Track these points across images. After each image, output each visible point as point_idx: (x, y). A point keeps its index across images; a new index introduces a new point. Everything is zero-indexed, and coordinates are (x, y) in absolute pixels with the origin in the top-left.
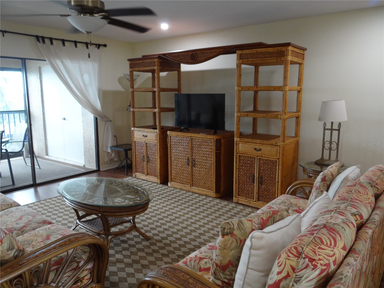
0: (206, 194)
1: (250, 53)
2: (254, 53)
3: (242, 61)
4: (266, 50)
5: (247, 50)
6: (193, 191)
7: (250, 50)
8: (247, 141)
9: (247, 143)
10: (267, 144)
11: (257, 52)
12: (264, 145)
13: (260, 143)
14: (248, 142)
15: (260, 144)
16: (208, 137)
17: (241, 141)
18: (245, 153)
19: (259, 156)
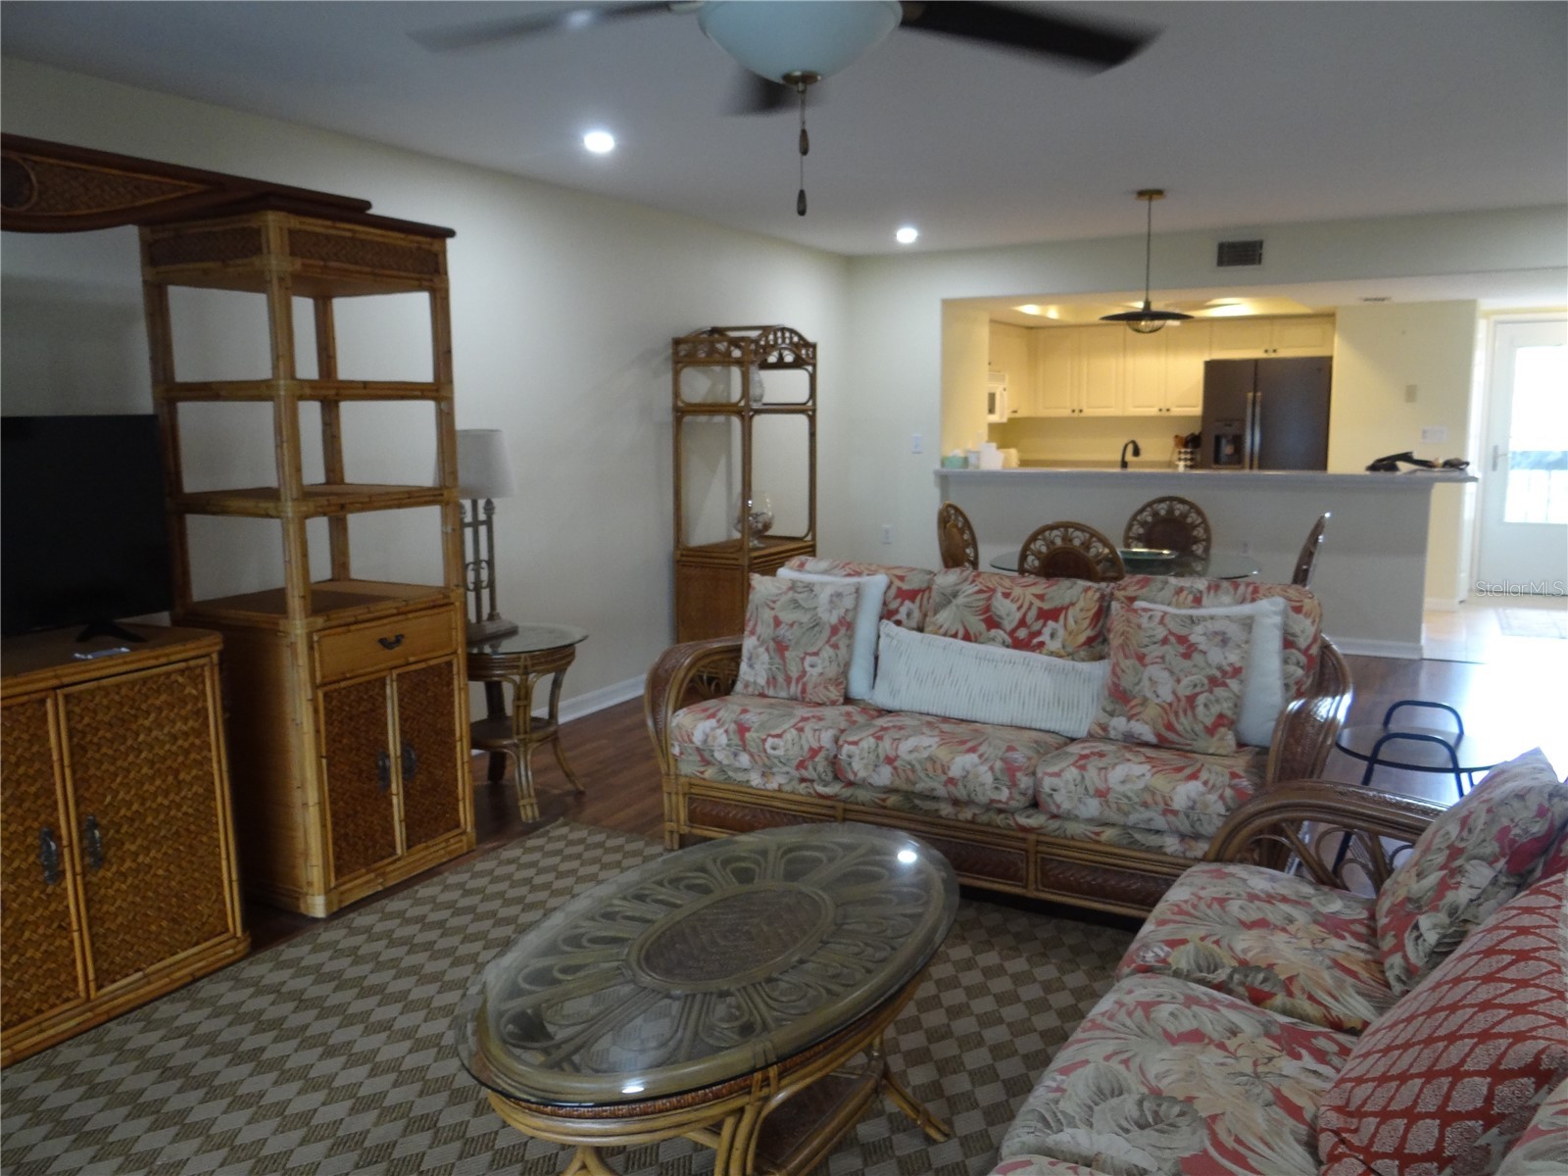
0: (192, 974)
1: (327, 237)
2: (343, 238)
3: (303, 265)
4: (382, 236)
5: (320, 222)
6: (107, 1012)
7: (329, 223)
8: (352, 619)
9: (353, 628)
10: (421, 610)
11: (357, 235)
12: (410, 616)
13: (395, 611)
14: (355, 623)
15: (398, 614)
16: (173, 658)
17: (335, 623)
18: (348, 675)
19: (396, 668)
